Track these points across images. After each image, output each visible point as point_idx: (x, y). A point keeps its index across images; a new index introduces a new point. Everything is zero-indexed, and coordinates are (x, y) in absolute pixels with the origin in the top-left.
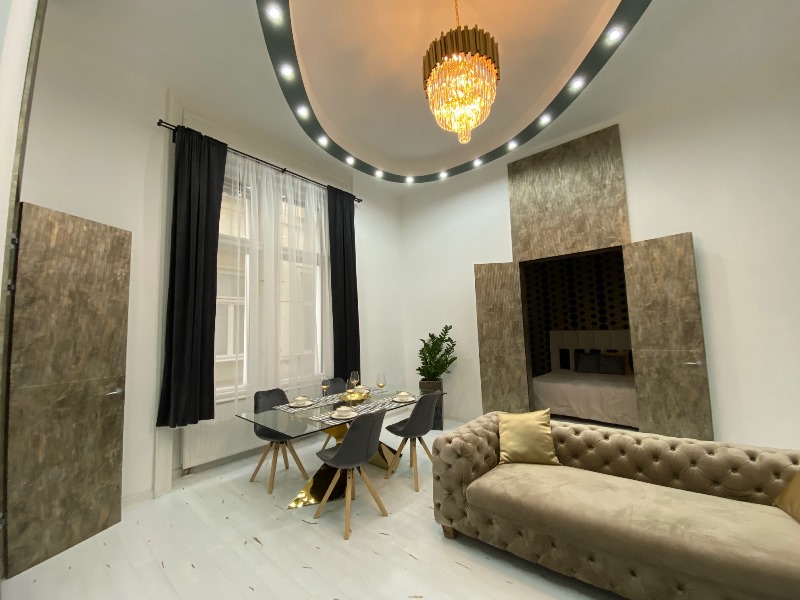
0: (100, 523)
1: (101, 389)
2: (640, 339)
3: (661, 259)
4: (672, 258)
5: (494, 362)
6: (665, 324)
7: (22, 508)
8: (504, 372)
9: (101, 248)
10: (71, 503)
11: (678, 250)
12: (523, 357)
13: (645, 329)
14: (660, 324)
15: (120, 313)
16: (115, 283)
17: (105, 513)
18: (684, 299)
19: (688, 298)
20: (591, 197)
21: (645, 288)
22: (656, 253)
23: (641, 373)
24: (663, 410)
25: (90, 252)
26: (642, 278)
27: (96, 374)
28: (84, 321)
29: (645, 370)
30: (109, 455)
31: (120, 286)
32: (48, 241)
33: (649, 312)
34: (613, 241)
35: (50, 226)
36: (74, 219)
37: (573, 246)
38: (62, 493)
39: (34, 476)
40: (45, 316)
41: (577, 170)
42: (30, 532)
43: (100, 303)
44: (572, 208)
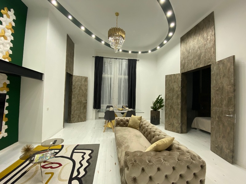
0: (83, 120)
1: (83, 101)
2: (214, 104)
3: (223, 69)
4: (226, 68)
5: (170, 107)
6: (222, 98)
7: (73, 115)
8: (172, 111)
9: (83, 80)
10: (79, 116)
11: (228, 64)
12: (180, 107)
13: (215, 99)
14: (220, 97)
15: (86, 90)
16: (86, 85)
17: (84, 119)
18: (229, 87)
19: (230, 86)
20: (203, 45)
21: (217, 82)
22: (221, 66)
23: (213, 117)
24: (218, 134)
25: (82, 81)
26: (216, 78)
27: (83, 99)
28: (81, 91)
29: (214, 117)
30: (85, 111)
31: (86, 86)
32: (76, 80)
33: (217, 92)
34: (209, 62)
35: (76, 78)
36: (79, 76)
37: (197, 66)
38: (78, 115)
39: (74, 111)
40: (76, 90)
41: (199, 35)
42: (74, 118)
43: (83, 88)
44: (197, 51)
